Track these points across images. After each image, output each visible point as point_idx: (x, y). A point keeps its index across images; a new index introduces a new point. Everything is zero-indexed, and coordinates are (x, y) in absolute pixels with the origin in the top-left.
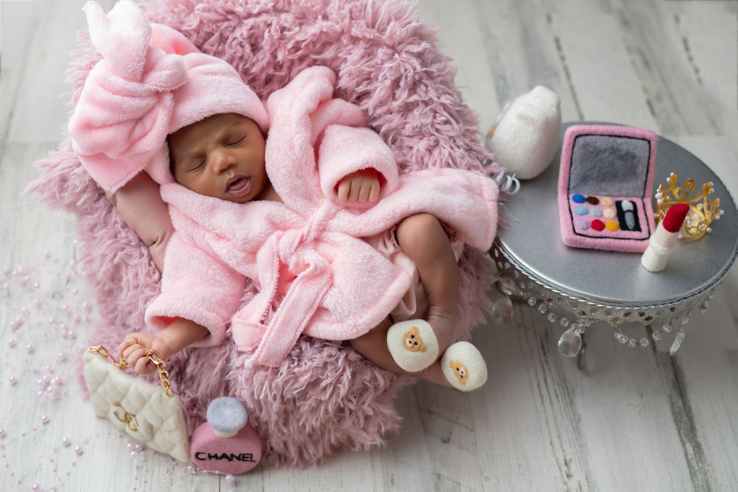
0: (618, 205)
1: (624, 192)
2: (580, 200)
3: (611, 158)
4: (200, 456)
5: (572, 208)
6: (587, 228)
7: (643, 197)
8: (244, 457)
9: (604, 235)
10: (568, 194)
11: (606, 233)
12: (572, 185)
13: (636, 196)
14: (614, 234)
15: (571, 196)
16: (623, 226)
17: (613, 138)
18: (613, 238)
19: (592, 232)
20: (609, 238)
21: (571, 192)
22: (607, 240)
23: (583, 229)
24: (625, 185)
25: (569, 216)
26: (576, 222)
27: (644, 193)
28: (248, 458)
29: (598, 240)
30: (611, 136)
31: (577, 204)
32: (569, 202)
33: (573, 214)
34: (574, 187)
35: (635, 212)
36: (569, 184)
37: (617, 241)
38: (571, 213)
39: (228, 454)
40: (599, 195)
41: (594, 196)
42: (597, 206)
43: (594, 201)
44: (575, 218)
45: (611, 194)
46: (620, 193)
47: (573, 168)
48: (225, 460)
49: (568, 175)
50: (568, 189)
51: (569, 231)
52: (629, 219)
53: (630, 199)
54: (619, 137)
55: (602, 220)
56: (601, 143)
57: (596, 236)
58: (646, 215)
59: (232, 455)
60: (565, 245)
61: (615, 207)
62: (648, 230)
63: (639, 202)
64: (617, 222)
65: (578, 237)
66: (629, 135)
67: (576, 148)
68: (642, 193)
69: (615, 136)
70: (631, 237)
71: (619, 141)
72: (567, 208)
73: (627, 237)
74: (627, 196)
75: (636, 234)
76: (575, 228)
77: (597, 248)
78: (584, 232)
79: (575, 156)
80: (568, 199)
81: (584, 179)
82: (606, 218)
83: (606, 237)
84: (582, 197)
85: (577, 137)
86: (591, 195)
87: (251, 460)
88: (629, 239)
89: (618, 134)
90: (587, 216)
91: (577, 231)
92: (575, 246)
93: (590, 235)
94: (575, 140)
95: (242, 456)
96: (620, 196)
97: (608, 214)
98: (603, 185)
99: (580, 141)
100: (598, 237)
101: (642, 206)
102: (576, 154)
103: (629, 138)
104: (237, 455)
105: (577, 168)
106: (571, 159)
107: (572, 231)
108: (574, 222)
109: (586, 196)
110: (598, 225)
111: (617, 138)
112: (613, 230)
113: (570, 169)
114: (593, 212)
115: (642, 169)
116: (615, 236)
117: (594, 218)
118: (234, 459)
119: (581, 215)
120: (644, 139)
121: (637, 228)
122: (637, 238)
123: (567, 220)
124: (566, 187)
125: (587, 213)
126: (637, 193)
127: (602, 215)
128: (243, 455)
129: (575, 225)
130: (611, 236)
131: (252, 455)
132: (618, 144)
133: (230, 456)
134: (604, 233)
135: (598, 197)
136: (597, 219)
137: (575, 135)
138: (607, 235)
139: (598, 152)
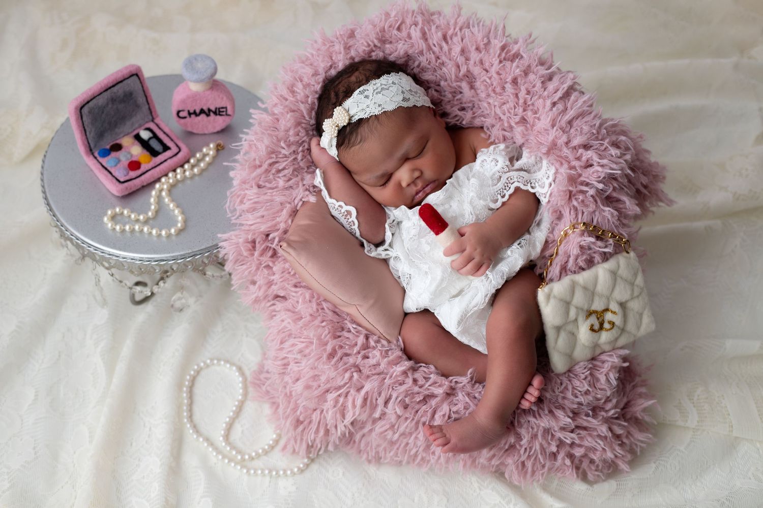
0: (138, 137)
1: (137, 125)
2: (106, 153)
3: (115, 107)
4: (181, 114)
5: (104, 164)
6: (128, 173)
7: (153, 120)
8: (220, 111)
9: (145, 170)
10: (93, 154)
11: (145, 168)
12: (92, 146)
13: (147, 122)
14: (152, 164)
15: (96, 154)
16: (154, 153)
17: (109, 90)
18: (152, 168)
19: (133, 174)
20: (150, 170)
21: (94, 151)
22: (150, 173)
23: (125, 176)
24: (134, 119)
25: (106, 172)
26: (116, 174)
27: (152, 116)
28: (223, 112)
29: (143, 177)
30: (106, 90)
31: (106, 159)
32: (98, 160)
33: (109, 168)
34: (95, 146)
35: (155, 136)
36: (90, 146)
37: (158, 169)
38: (106, 169)
39: (205, 108)
40: (117, 140)
41: (114, 143)
42: (123, 150)
43: (117, 147)
44: (112, 171)
45: (126, 133)
46: (134, 128)
47: (88, 133)
48: (203, 116)
49: (86, 140)
50: (91, 150)
51: (115, 184)
52: (155, 144)
53: (143, 128)
54: (113, 86)
55: (134, 159)
56: (101, 101)
57: (138, 175)
58: (165, 133)
59: (209, 110)
60: (118, 197)
61: (136, 142)
62: (175, 145)
63: (152, 125)
64: (147, 154)
65: (126, 184)
66: (120, 80)
67: (84, 118)
68: (151, 117)
69: (110, 88)
70: (166, 158)
71: (115, 89)
72: (101, 167)
73: (163, 160)
74: (140, 126)
75: (168, 154)
76: (119, 178)
77: (145, 184)
78: (127, 178)
79: (86, 124)
80: (95, 158)
81: (100, 135)
82: (137, 156)
83: (147, 171)
84: (105, 149)
85: (82, 108)
86: (111, 144)
87: (227, 115)
88: (165, 161)
89: (112, 85)
90: (121, 163)
91: (122, 180)
92: (127, 193)
93: (134, 177)
94: (81, 113)
95: (217, 110)
96: (134, 130)
97: (136, 151)
98: (117, 130)
99: (85, 110)
100: (141, 175)
101: (157, 127)
102: (87, 121)
103: (121, 82)
104: (213, 109)
105: (91, 131)
106: (84, 127)
107: (117, 183)
108: (114, 174)
109: (108, 147)
110: (134, 165)
111: (112, 89)
112: (149, 162)
113: (86, 135)
114: (123, 157)
115: (141, 100)
116: (153, 166)
117: (127, 162)
118: (212, 114)
119: (116, 166)
120: (132, 75)
121: (166, 148)
122: (171, 156)
123: (107, 176)
124: (88, 150)
125: (119, 161)
126: (146, 120)
127: (132, 156)
128: (219, 109)
129: (116, 176)
130: (150, 168)
131: (226, 108)
132: (115, 93)
133: (207, 111)
134: (144, 167)
135: (118, 142)
136: (130, 160)
137: (79, 109)
138: (147, 168)
139: (102, 109)
